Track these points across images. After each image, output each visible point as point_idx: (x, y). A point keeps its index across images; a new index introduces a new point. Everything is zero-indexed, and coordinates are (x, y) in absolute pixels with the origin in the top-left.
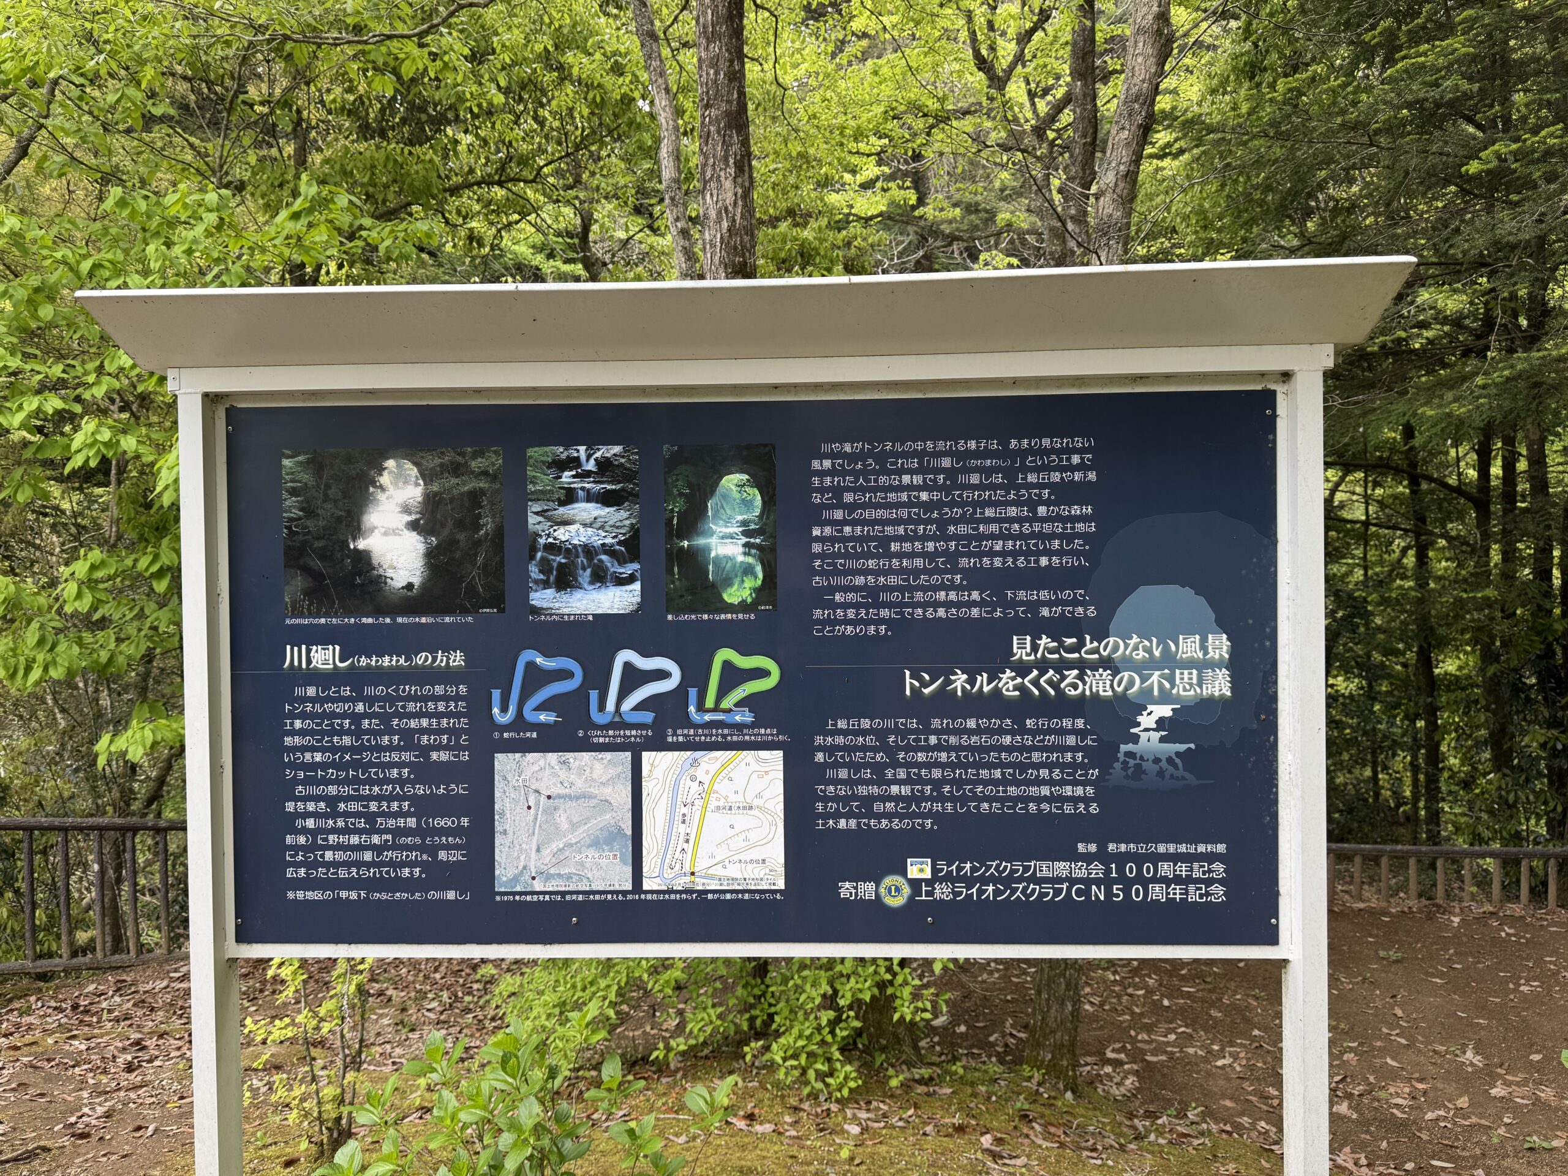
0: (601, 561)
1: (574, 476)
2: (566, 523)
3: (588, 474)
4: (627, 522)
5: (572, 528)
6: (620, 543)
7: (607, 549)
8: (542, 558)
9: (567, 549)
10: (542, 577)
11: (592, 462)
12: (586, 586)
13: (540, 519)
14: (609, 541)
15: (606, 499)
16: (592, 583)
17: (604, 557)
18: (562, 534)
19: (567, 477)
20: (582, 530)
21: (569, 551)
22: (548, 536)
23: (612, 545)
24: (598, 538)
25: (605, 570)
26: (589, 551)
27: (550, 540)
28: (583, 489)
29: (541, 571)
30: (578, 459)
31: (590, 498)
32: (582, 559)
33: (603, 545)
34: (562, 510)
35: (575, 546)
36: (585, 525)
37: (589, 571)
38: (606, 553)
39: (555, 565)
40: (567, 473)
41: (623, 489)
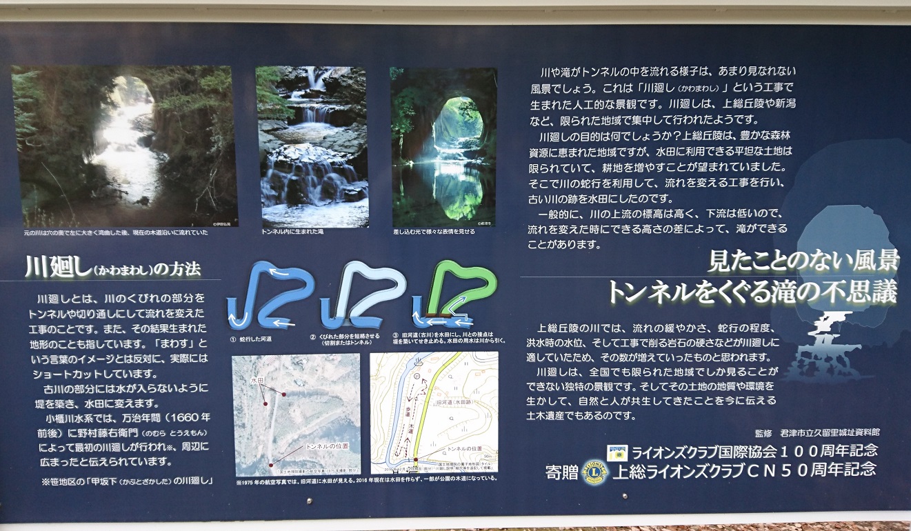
0: (330, 178)
1: (303, 96)
2: (296, 141)
3: (317, 94)
4: (356, 142)
5: (303, 146)
6: (348, 162)
7: (336, 168)
8: (274, 175)
9: (298, 167)
10: (273, 193)
11: (320, 82)
12: (316, 202)
13: (271, 137)
14: (338, 159)
15: (334, 119)
16: (322, 199)
17: (333, 175)
18: (292, 152)
19: (296, 96)
20: (312, 148)
21: (300, 169)
22: (279, 153)
23: (341, 164)
24: (327, 157)
25: (335, 187)
26: (319, 169)
27: (281, 158)
28: (312, 109)
29: (272, 188)
30: (306, 79)
31: (320, 117)
32: (312, 177)
33: (333, 163)
34: (291, 129)
35: (305, 164)
36: (315, 144)
37: (319, 188)
38: (335, 171)
39: (286, 182)
40: (296, 93)
41: (350, 110)
